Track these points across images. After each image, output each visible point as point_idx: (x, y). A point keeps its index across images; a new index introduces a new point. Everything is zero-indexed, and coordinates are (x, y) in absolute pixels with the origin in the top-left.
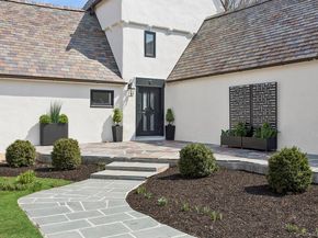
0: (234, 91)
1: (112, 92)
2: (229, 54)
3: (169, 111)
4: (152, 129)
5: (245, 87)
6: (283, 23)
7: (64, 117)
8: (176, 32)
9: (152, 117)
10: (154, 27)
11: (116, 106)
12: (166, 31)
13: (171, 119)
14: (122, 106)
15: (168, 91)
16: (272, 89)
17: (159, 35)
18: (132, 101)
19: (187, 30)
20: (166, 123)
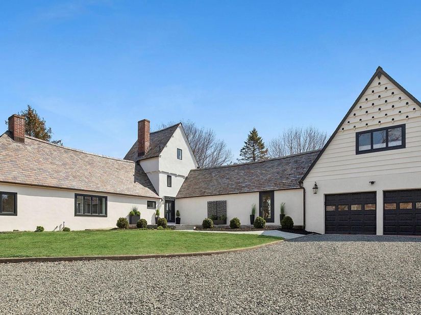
0: (210, 203)
1: (155, 202)
2: (206, 188)
3: (178, 211)
4: (170, 219)
5: (214, 202)
6: (227, 178)
7: (139, 212)
8: (179, 176)
9: (170, 214)
10: (171, 174)
11: (157, 209)
12: (175, 175)
13: (178, 215)
14: (159, 208)
15: (176, 202)
16: (225, 203)
17: (173, 177)
18: (163, 206)
19: (183, 175)
20: (176, 217)
